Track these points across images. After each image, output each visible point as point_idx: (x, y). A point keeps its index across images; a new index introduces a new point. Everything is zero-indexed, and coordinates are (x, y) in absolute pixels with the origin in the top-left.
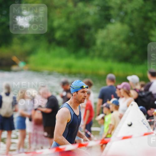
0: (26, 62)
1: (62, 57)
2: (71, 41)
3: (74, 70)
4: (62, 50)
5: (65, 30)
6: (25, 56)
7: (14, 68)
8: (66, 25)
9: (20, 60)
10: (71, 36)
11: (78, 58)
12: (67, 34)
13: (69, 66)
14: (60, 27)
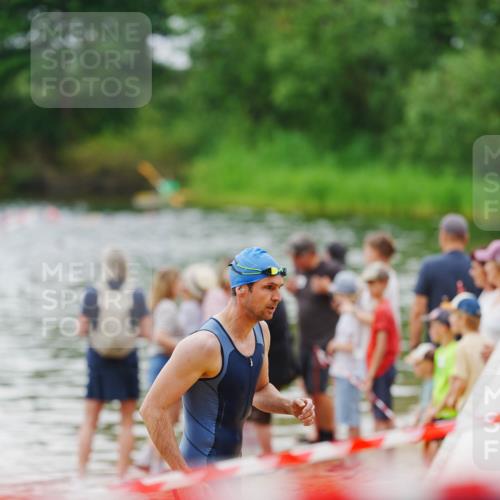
0: (182, 181)
1: (296, 162)
2: (323, 110)
3: (333, 205)
4: (297, 140)
5: (305, 76)
6: (178, 162)
7: (143, 200)
8: (309, 61)
9: (164, 175)
10: (325, 94)
11: (347, 164)
12: (313, 89)
13: (320, 193)
14: (288, 67)
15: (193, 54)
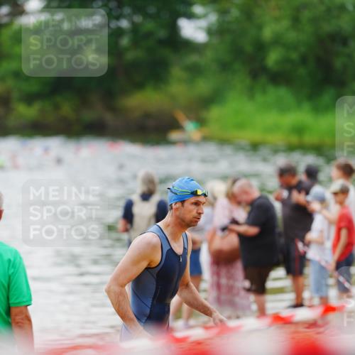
0: (201, 122)
1: (282, 108)
2: (302, 71)
3: (309, 139)
4: (283, 93)
5: (288, 47)
6: (199, 108)
7: (174, 136)
8: (292, 36)
9: (189, 118)
10: (304, 60)
11: (318, 110)
12: (294, 56)
13: (299, 130)
14: (277, 41)
15: (210, 32)
